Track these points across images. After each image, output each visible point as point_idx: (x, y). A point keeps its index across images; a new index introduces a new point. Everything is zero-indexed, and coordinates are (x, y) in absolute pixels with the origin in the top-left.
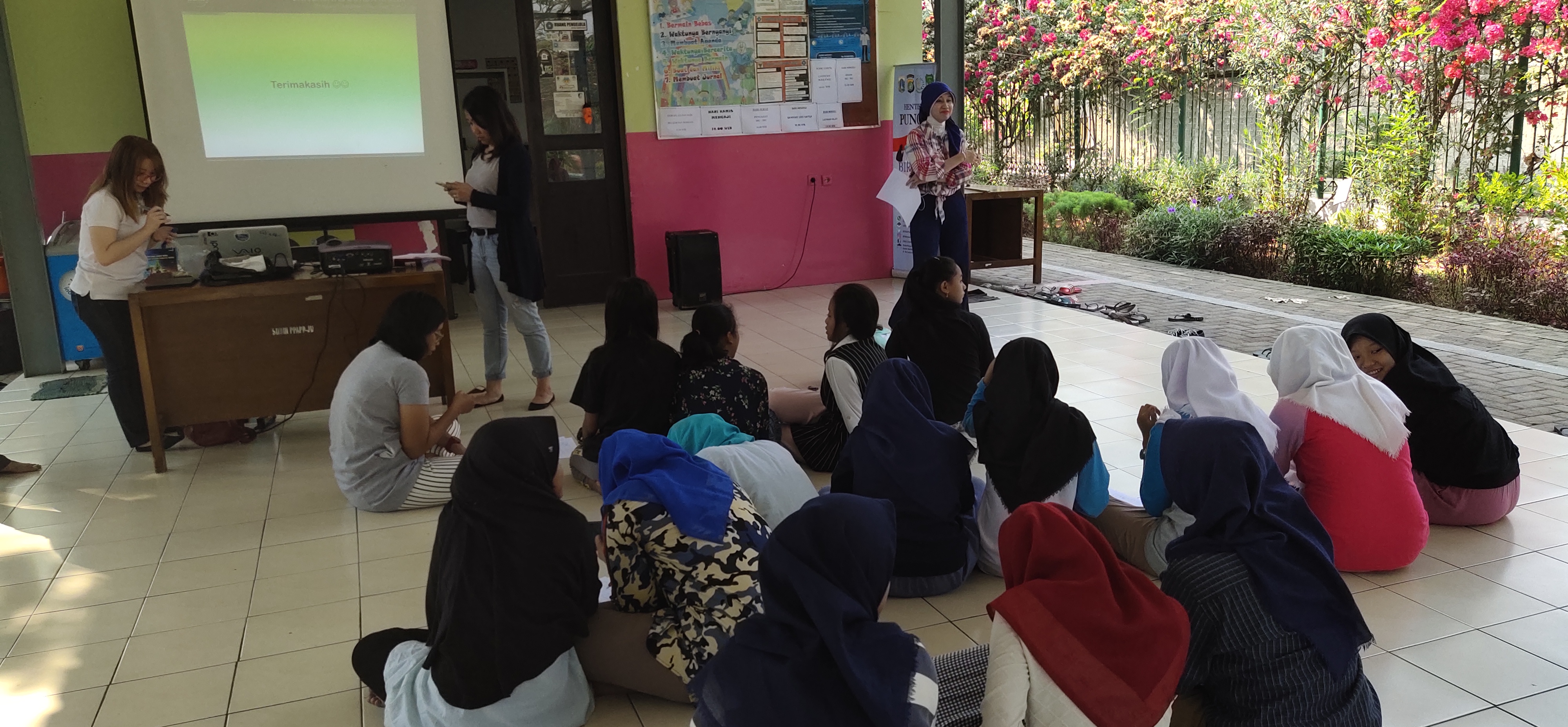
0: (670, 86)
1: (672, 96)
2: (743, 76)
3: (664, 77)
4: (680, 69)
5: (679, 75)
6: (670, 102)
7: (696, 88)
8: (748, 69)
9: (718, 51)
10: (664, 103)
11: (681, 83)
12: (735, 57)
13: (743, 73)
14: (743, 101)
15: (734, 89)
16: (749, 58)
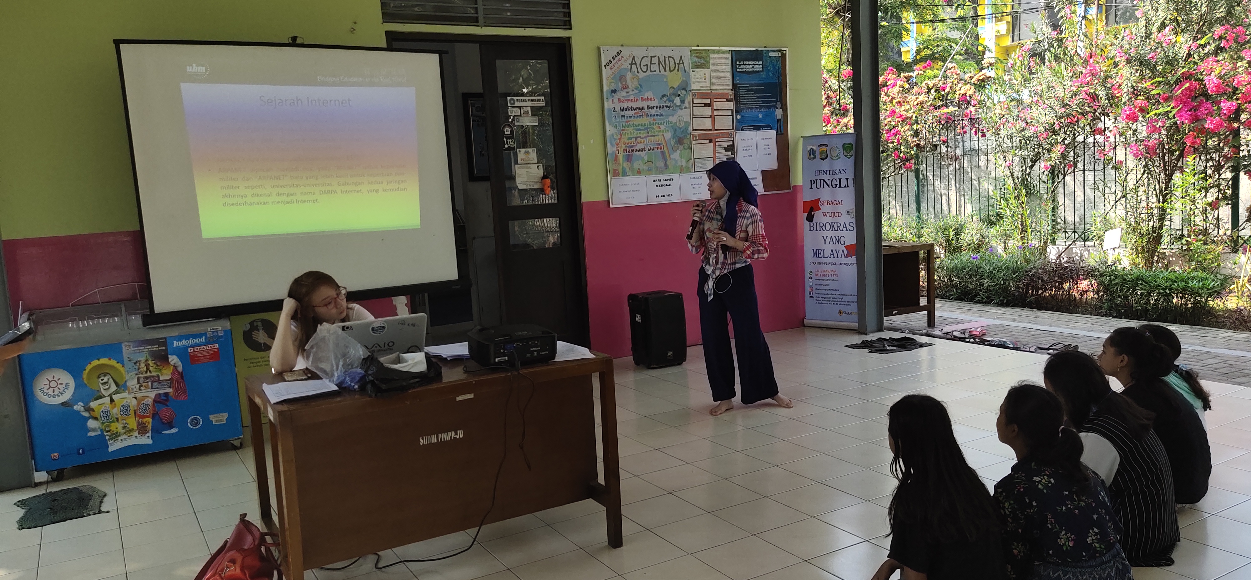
0: (621, 157)
1: (623, 167)
2: (681, 147)
3: (615, 149)
4: (629, 141)
5: (628, 147)
6: (620, 171)
7: (642, 159)
8: (685, 141)
9: (661, 124)
10: (616, 174)
11: (630, 153)
12: (675, 129)
13: (681, 145)
14: (682, 171)
15: (675, 159)
16: (686, 131)
